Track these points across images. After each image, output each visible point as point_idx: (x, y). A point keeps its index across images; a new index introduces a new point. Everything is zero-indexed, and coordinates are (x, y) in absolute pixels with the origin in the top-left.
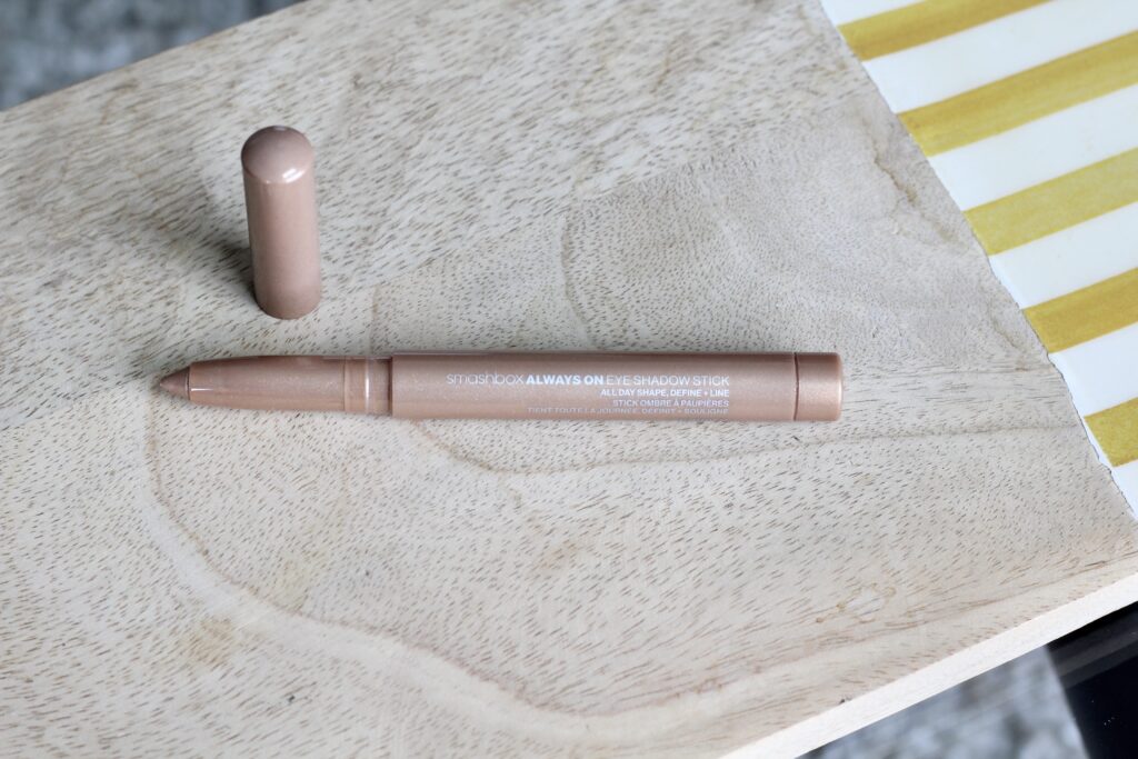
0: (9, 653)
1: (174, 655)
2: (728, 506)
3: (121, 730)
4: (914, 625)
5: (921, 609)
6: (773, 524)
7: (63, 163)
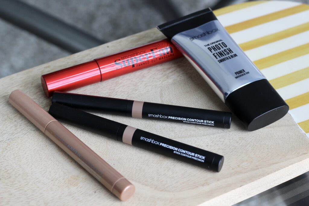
0: (20, 185)
1: (64, 184)
5: (260, 165)
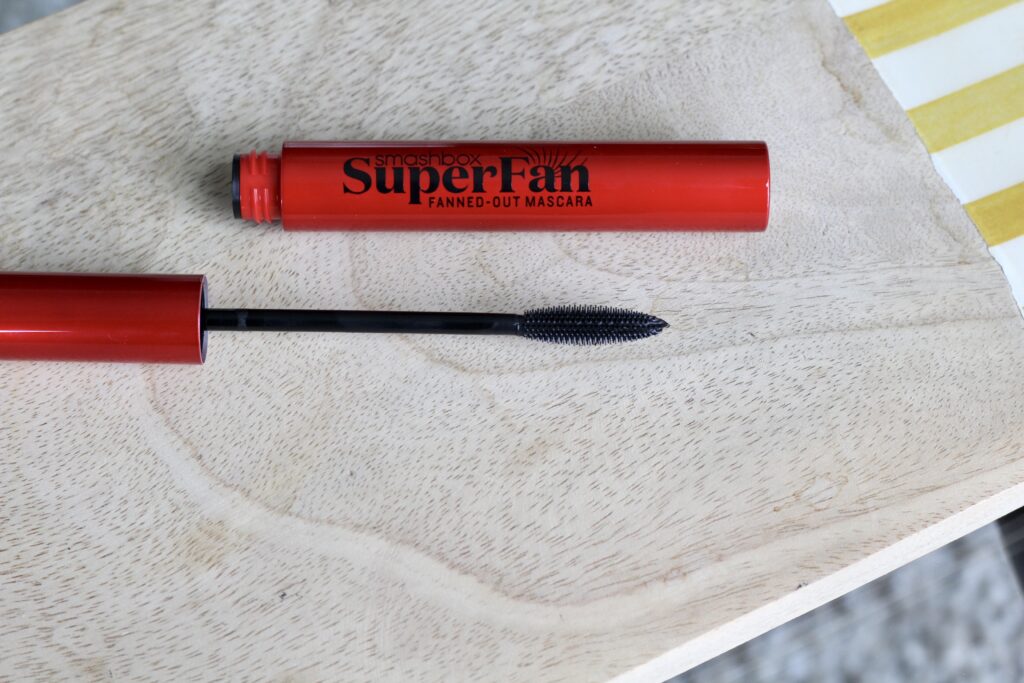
0: (18, 558)
2: (689, 401)
3: (125, 628)
5: (872, 496)
6: (731, 417)
7: (56, 85)
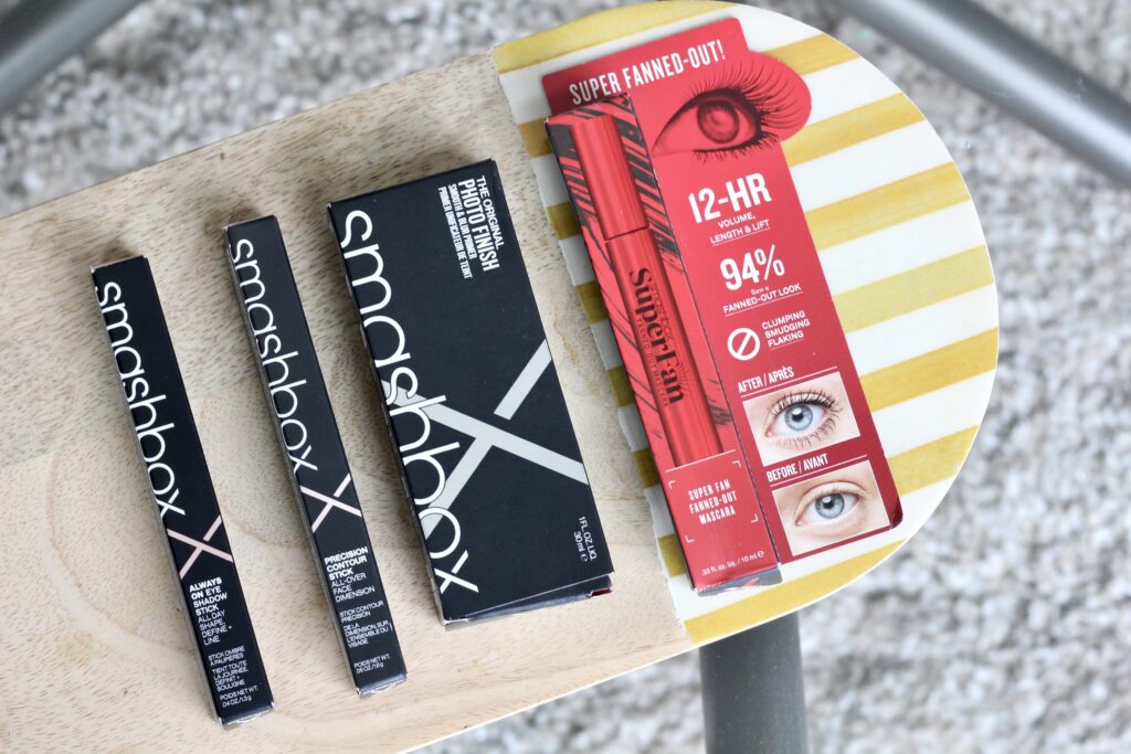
1: (56, 655)
3: (21, 703)
4: (519, 679)
5: (526, 669)
